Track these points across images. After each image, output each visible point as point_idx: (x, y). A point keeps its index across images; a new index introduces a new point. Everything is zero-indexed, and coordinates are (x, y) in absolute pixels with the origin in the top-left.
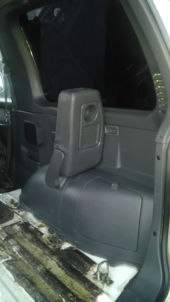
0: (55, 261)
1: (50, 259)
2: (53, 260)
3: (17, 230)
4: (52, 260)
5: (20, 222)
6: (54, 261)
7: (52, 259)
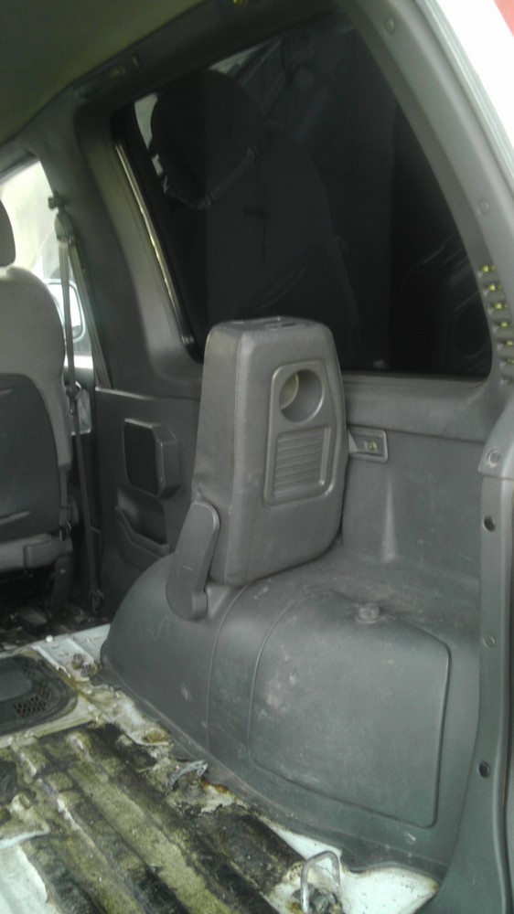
0: (179, 845)
1: (165, 839)
2: (174, 843)
3: (79, 747)
4: (170, 841)
5: (91, 722)
6: (175, 847)
7: (171, 838)
